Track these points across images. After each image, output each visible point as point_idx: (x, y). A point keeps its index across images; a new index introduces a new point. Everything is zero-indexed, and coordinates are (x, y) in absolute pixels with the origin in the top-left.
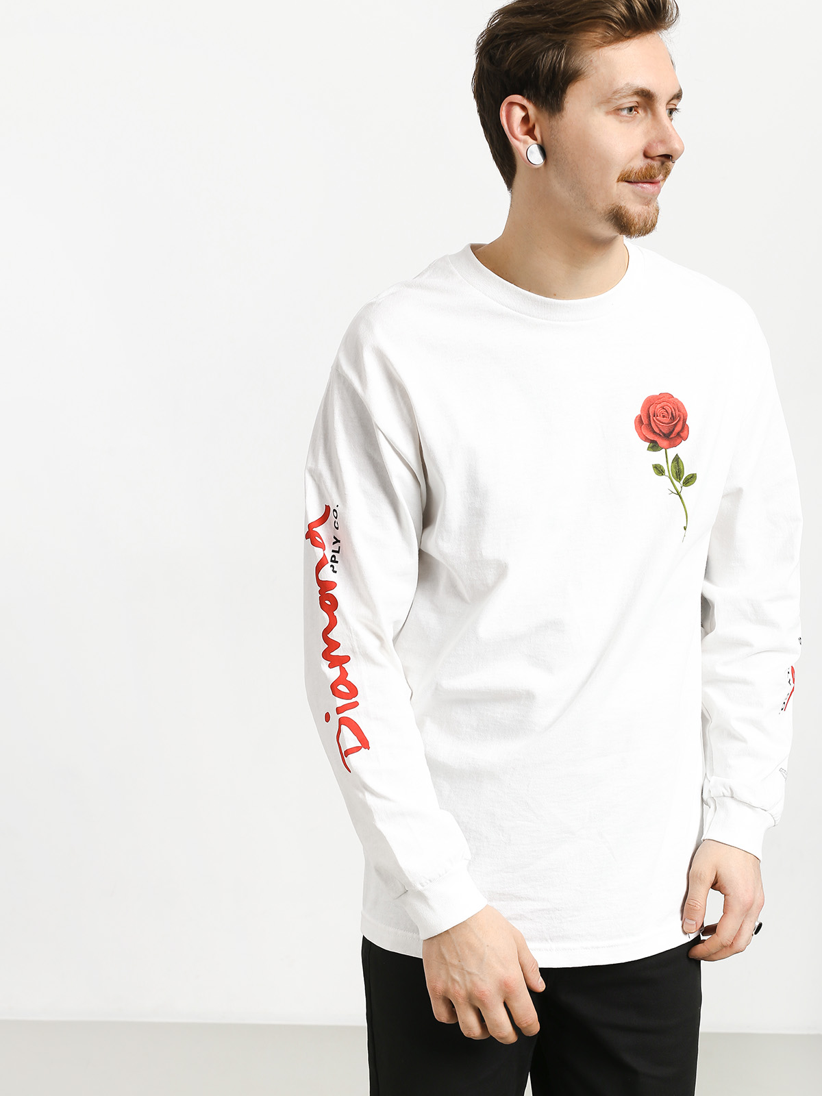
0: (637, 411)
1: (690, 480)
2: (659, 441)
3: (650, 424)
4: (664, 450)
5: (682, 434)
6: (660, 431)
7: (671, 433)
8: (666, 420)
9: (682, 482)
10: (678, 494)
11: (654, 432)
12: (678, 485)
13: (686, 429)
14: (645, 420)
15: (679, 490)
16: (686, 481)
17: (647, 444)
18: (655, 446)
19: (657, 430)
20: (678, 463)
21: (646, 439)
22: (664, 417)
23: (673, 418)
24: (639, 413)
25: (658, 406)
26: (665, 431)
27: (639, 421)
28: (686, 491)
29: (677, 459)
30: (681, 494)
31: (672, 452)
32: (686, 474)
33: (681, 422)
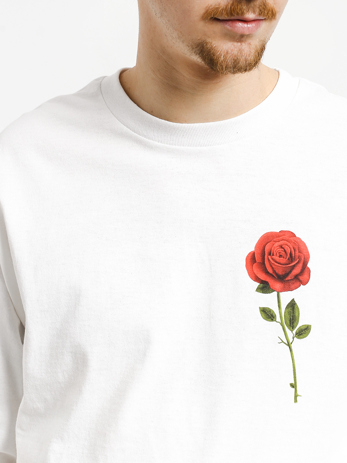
0: (251, 248)
1: (304, 332)
2: (272, 282)
3: (263, 263)
4: (275, 293)
5: (301, 278)
6: (274, 271)
7: (287, 275)
8: (283, 260)
9: (294, 332)
10: (289, 345)
11: (267, 273)
12: (290, 334)
13: (306, 272)
14: (258, 258)
15: (291, 340)
16: (299, 332)
17: (257, 284)
18: (266, 287)
19: (270, 270)
20: (293, 309)
21: (256, 279)
22: (280, 256)
23: (291, 258)
24: (253, 249)
25: (277, 244)
26: (280, 272)
27: (252, 259)
28: (297, 343)
29: (292, 305)
30: (292, 346)
31: (286, 297)
32: (301, 323)
33: (301, 265)
